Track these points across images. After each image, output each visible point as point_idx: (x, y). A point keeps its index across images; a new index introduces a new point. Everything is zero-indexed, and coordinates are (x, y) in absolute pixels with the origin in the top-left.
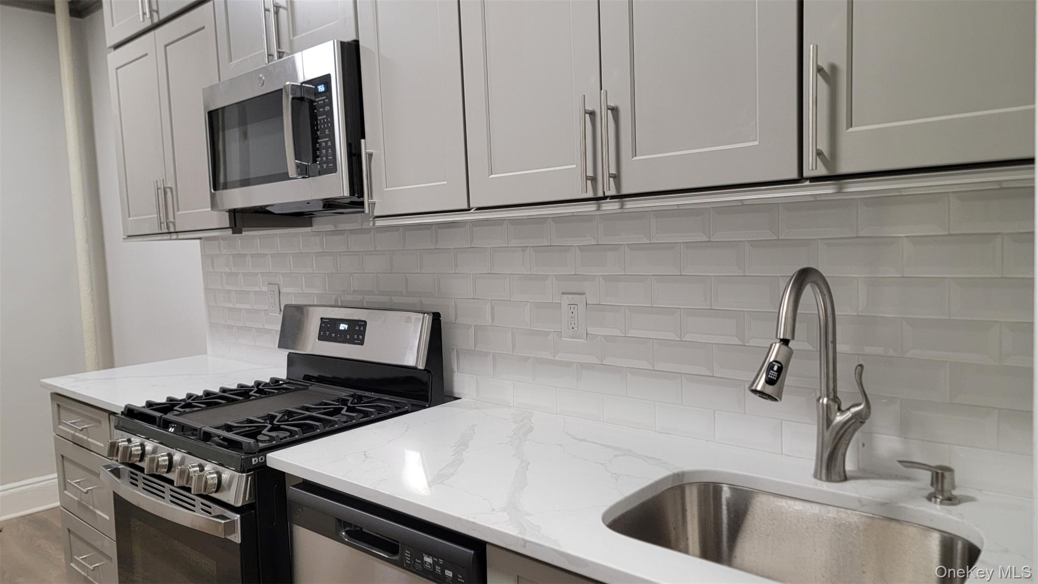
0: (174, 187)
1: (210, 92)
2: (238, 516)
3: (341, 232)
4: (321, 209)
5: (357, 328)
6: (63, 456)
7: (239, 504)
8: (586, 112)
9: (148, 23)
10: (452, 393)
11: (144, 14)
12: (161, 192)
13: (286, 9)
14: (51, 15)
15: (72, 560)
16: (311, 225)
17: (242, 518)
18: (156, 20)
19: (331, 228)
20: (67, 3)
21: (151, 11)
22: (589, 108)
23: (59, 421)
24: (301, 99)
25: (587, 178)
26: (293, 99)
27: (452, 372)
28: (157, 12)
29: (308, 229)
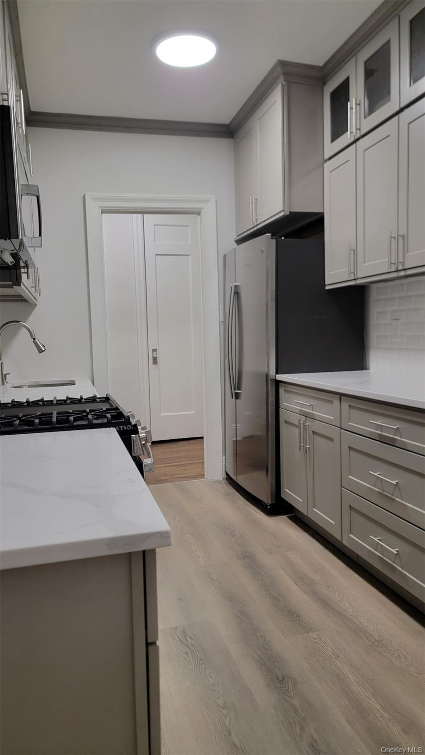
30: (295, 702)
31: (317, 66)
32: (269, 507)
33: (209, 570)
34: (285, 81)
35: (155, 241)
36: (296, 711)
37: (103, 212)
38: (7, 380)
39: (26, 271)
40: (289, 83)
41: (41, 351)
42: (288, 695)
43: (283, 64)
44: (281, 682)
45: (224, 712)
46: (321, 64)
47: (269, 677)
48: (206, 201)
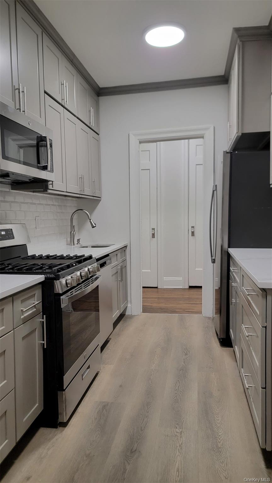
30: (128, 467)
31: (265, 26)
32: (221, 340)
33: (152, 373)
34: (240, 41)
35: (196, 156)
36: (124, 472)
37: (140, 142)
38: (80, 243)
39: (52, 183)
40: (243, 42)
41: (93, 227)
42: (129, 462)
43: (237, 30)
44: (132, 452)
45: (85, 458)
46: (267, 24)
47: (127, 447)
48: (206, 129)
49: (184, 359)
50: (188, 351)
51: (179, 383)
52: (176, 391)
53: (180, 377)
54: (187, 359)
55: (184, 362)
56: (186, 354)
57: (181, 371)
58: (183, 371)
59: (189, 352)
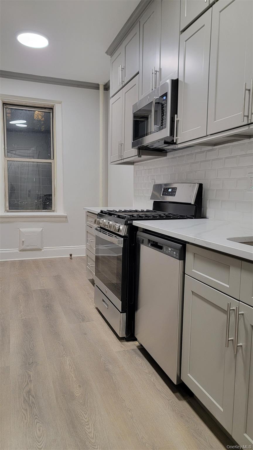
0: (124, 143)
1: (135, 106)
2: (123, 239)
3: (175, 158)
4: (163, 144)
5: (174, 190)
6: (87, 232)
7: (123, 235)
8: (246, 90)
9: (121, 86)
10: (206, 216)
11: (120, 83)
12: (120, 145)
13: (158, 72)
14: (98, 90)
15: (87, 265)
16: (166, 156)
17: (124, 240)
18: (123, 85)
19: (172, 156)
20: (103, 86)
21: (122, 81)
22: (248, 88)
23: (87, 220)
24: (158, 103)
25: (244, 116)
26: (156, 103)
27: (207, 208)
28: (124, 82)
29: (165, 158)
49: (31, 381)
50: (27, 401)
51: (30, 348)
52: (32, 340)
53: (31, 354)
54: (26, 383)
55: (30, 376)
56: (29, 392)
57: (32, 362)
58: (29, 363)
59: (24, 398)
